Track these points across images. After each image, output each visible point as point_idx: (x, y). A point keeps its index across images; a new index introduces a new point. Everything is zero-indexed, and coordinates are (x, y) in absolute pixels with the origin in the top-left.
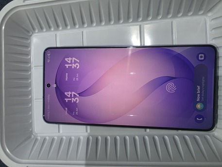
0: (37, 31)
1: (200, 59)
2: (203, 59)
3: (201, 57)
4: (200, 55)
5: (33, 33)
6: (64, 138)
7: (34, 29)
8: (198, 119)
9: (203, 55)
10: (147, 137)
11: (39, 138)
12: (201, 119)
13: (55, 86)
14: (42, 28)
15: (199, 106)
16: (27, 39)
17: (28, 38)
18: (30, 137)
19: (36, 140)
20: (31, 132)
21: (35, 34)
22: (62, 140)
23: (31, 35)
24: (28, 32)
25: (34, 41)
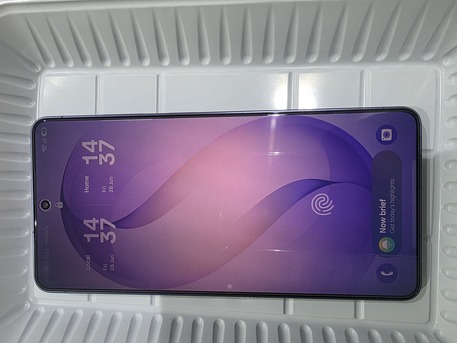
0: (53, 65)
1: (384, 139)
2: (390, 139)
3: (387, 135)
4: (383, 131)
5: (43, 69)
6: (100, 314)
7: (46, 60)
8: (383, 273)
9: (390, 131)
10: (286, 328)
11: (42, 310)
12: (391, 273)
13: (60, 205)
14: (64, 59)
15: (385, 245)
16: (29, 81)
17: (31, 79)
19: (36, 314)
20: (25, 296)
21: (48, 72)
22: (93, 318)
23: (39, 74)
24: (33, 65)
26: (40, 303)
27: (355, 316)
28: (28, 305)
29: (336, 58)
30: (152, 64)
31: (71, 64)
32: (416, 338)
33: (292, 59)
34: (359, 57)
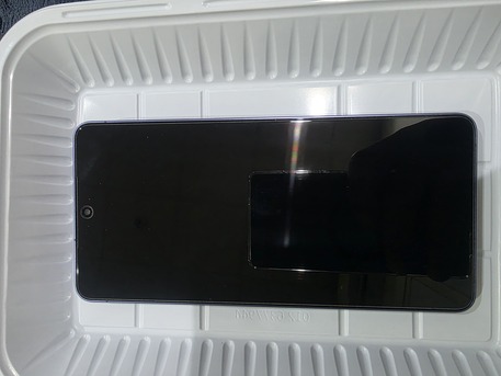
0: (92, 84)
5: (82, 89)
6: (148, 340)
7: (86, 80)
10: (342, 349)
11: (88, 337)
14: (104, 78)
16: (69, 102)
17: (70, 99)
18: (65, 334)
19: (81, 341)
20: (70, 324)
21: (88, 92)
22: (141, 344)
23: (77, 95)
24: (72, 85)
25: (85, 106)
26: (86, 330)
27: (414, 337)
28: (73, 333)
29: (387, 69)
30: (196, 81)
31: (111, 83)
32: (477, 356)
33: (340, 72)
34: (410, 68)
